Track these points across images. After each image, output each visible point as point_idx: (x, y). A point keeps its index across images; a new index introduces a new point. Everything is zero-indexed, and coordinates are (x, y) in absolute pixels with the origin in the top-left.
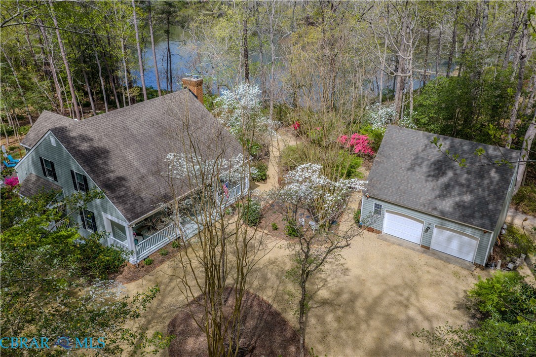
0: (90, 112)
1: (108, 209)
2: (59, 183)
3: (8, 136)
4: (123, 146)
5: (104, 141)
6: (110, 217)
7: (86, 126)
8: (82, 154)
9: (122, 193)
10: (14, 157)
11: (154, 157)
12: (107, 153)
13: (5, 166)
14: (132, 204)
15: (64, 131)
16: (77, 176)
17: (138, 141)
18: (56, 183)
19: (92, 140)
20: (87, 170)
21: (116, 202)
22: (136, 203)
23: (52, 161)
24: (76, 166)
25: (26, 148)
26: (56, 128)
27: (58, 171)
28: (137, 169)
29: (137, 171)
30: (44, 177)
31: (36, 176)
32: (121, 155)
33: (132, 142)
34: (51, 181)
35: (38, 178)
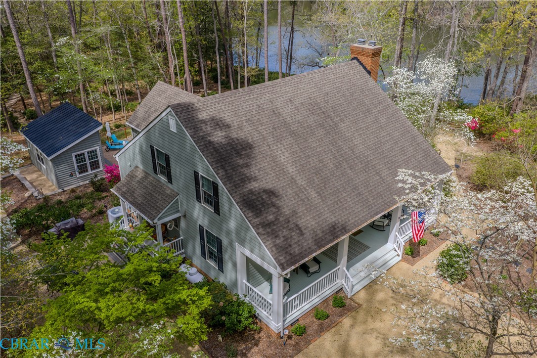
0: (200, 92)
1: (248, 241)
2: (174, 187)
3: (115, 111)
4: (272, 139)
5: (246, 130)
6: (248, 253)
7: (221, 104)
8: (214, 148)
9: (271, 217)
10: (119, 137)
11: (315, 160)
12: (250, 149)
13: (108, 147)
14: (286, 239)
15: (191, 110)
16: (203, 180)
17: (293, 134)
18: (169, 185)
19: (230, 127)
20: (221, 174)
21: (264, 232)
22: (291, 237)
23: (168, 153)
24: (204, 167)
25: (133, 129)
26: (179, 105)
27: (175, 168)
28: (293, 178)
29: (292, 182)
30: (153, 175)
31: (143, 171)
32: (269, 153)
33: (285, 135)
34: (163, 182)
35: (147, 174)
